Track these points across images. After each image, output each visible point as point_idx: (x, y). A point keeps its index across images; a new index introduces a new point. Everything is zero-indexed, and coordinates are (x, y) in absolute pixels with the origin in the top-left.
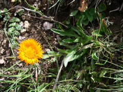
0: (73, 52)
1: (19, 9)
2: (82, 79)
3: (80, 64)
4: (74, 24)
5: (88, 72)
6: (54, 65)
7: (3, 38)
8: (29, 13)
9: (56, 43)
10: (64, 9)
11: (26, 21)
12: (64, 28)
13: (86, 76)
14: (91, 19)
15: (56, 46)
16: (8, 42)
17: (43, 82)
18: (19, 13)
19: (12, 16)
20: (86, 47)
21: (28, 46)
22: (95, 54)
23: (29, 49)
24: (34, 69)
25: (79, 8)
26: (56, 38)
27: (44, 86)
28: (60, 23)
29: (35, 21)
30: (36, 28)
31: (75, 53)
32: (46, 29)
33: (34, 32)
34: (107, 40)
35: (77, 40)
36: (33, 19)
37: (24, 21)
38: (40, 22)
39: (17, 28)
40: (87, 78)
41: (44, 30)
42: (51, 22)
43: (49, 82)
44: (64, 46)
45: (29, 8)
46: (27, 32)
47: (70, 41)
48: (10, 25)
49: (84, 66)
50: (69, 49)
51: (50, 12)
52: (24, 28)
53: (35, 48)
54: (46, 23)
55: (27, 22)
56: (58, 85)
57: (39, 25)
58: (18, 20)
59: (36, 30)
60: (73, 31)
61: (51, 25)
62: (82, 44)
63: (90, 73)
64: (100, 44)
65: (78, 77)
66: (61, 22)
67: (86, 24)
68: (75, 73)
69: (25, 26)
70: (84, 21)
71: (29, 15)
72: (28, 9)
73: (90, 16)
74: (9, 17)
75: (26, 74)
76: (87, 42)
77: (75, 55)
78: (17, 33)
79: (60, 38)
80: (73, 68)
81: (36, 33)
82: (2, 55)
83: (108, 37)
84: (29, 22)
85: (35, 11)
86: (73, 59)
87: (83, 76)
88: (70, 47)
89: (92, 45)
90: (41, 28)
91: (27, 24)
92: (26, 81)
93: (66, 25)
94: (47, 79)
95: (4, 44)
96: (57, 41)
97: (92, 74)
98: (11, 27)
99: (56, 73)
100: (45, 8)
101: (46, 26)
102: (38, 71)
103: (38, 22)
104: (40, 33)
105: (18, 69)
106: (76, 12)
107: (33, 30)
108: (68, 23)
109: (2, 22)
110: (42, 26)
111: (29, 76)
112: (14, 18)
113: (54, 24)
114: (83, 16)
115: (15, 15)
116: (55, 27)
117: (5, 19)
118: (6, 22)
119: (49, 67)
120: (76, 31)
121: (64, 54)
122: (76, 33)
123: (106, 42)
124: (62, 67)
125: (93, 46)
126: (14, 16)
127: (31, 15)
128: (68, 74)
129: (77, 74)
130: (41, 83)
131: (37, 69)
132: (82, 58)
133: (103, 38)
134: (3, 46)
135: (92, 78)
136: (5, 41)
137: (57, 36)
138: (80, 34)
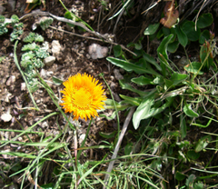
0: (148, 101)
1: (41, 16)
2: (162, 154)
3: (159, 126)
4: (149, 50)
5: (173, 140)
7: (10, 72)
8: (61, 25)
9: (113, 84)
10: (130, 20)
11: (54, 41)
12: (129, 56)
13: (170, 149)
14: (184, 42)
15: (113, 90)
16: (20, 80)
17: (86, 158)
18: (42, 24)
19: (28, 29)
20: (174, 94)
22: (190, 107)
23: (81, 92)
24: (70, 132)
25: (163, 21)
26: (113, 74)
27: (89, 167)
28: (122, 47)
29: (73, 40)
30: (74, 55)
31: (152, 104)
32: (94, 57)
33: (71, 63)
34: (213, 83)
35: (156, 80)
36: (69, 37)
37: (50, 41)
38: (82, 44)
39: (38, 53)
40: (171, 153)
41: (91, 60)
42: (104, 44)
43: (99, 159)
44: (129, 91)
45: (62, 16)
46: (56, 62)
47: (144, 81)
48: (25, 48)
50: (138, 96)
51: (102, 25)
52: (51, 54)
54: (94, 47)
55: (56, 42)
57: (80, 50)
58: (40, 38)
59: (74, 58)
60: (148, 62)
61: (105, 50)
62: (165, 88)
63: (179, 144)
64: (199, 88)
65: (155, 150)
66: (125, 45)
67: (173, 51)
68: (147, 142)
69: (53, 51)
70: (170, 45)
71: (60, 29)
72: (59, 18)
73: (183, 35)
74: (21, 32)
75: (55, 141)
76: (175, 85)
77: (152, 107)
78: (38, 63)
79: (120, 76)
80: (146, 134)
81: (74, 63)
82: (7, 104)
83: (215, 75)
84: (62, 42)
85: (73, 21)
86: (149, 115)
87: (164, 150)
88: (142, 93)
89: (184, 90)
90: (85, 55)
91: (57, 47)
92: (55, 155)
93: (134, 50)
94: (94, 154)
95: (11, 83)
96: (116, 81)
97: (182, 145)
98: (28, 51)
100: (92, 18)
101: (95, 52)
103: (79, 43)
104: (83, 64)
105: (40, 132)
106: (156, 27)
107: (69, 59)
108: (138, 47)
109: (6, 41)
110: (86, 52)
111: (61, 146)
112: (32, 34)
113: (111, 47)
114: (172, 36)
115: (34, 28)
116: (112, 54)
117: (13, 36)
118: (15, 40)
119: (99, 130)
120: (153, 63)
121: (130, 105)
122: (153, 67)
123: (210, 85)
124: (125, 129)
125: (186, 92)
126: (31, 30)
127: (65, 29)
128: (135, 145)
129: (152, 145)
131: (77, 134)
133: (204, 79)
134: (8, 87)
135: (181, 154)
136: (13, 78)
137: (116, 71)
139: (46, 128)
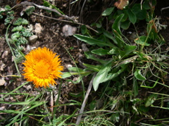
0: (106, 68)
1: (27, 6)
2: (119, 109)
3: (117, 87)
4: (108, 28)
5: (128, 98)
6: (77, 88)
7: (4, 48)
8: (42, 12)
9: (81, 55)
10: (93, 6)
11: (37, 24)
12: (92, 33)
13: (126, 105)
14: (133, 20)
15: (81, 60)
16: (10, 54)
17: (61, 113)
18: (28, 11)
19: (18, 16)
20: (126, 62)
21: (38, 58)
22: (139, 72)
24: (48, 93)
25: (116, 4)
26: (81, 48)
27: (63, 119)
28: (87, 26)
29: (51, 23)
30: (51, 33)
31: (109, 70)
32: (66, 35)
33: (49, 40)
34: (158, 52)
35: (112, 51)
36: (47, 20)
37: (34, 24)
38: (58, 25)
39: (24, 33)
40: (127, 107)
41: (64, 37)
42: (73, 25)
43: (71, 113)
44: (93, 61)
45: (42, 5)
46: (38, 39)
48: (14, 29)
49: (122, 89)
50: (100, 64)
51: (72, 10)
52: (34, 34)
53: (49, 62)
54: (66, 27)
55: (38, 25)
56: (83, 117)
57: (56, 30)
58: (25, 22)
59: (51, 36)
60: (107, 38)
61: (74, 29)
62: (120, 57)
63: (132, 101)
64: (148, 57)
65: (114, 106)
66: (89, 25)
67: (125, 28)
68: (108, 100)
69: (36, 31)
70: (123, 23)
71: (41, 14)
72: (40, 7)
73: (133, 15)
74: (12, 18)
75: (36, 100)
76: (127, 54)
77: (109, 73)
78: (23, 40)
79: (87, 49)
80: (107, 92)
81: (52, 40)
82: (2, 72)
83: (159, 46)
84: (42, 25)
85: (50, 8)
86: (106, 79)
87: (121, 105)
88: (103, 61)
89: (135, 58)
90: (59, 33)
91: (39, 28)
92: (37, 110)
93: (96, 29)
94: (67, 109)
95: (5, 57)
96: (82, 53)
97: (135, 102)
98: (16, 32)
99: (80, 99)
100: (65, 5)
101: (67, 31)
102: (54, 97)
103: (55, 25)
104: (58, 41)
105: (24, 93)
106: (112, 9)
107: (48, 37)
108: (99, 26)
109: (2, 25)
110: (61, 31)
111: (41, 103)
112: (20, 19)
113: (79, 27)
115: (22, 14)
116: (80, 33)
117: (7, 21)
118: (8, 24)
119: (70, 91)
120: (111, 38)
121: (93, 71)
122: (111, 41)
123: (156, 54)
124: (89, 90)
125: (136, 60)
126: (20, 16)
127: (45, 15)
128: (98, 102)
129: (112, 102)
130: (58, 114)
131: (53, 94)
132: (119, 78)
133: (151, 49)
134: (3, 60)
135: (134, 108)
136: (7, 52)
137: (83, 45)
138: (116, 42)
139: (30, 90)
